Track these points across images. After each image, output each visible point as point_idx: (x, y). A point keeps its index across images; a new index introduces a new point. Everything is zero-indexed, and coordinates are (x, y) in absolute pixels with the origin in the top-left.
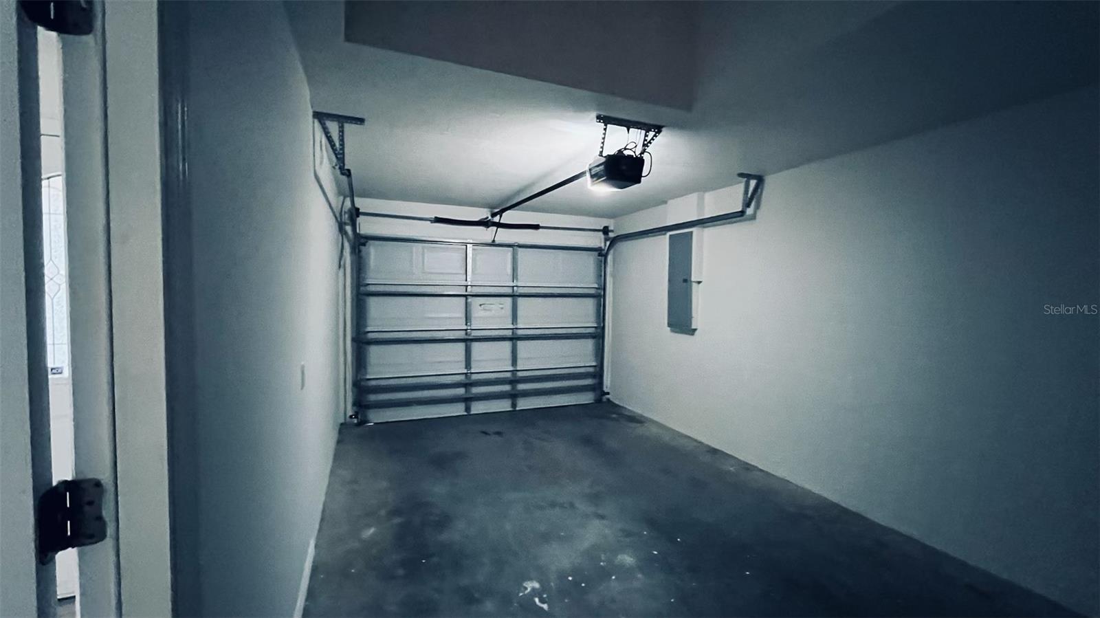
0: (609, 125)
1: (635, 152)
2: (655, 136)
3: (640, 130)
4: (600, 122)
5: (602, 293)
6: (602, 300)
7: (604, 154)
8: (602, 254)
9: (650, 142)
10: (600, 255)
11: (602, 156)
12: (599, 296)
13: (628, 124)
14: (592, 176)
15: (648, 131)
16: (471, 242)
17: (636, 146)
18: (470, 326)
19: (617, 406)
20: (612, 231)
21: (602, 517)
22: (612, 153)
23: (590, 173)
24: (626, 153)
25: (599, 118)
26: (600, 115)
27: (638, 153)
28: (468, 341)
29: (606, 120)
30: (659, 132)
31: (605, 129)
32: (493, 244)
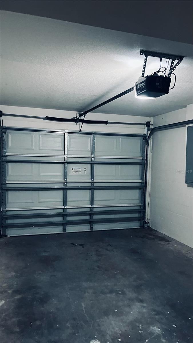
0: (148, 57)
1: (165, 74)
2: (178, 63)
3: (168, 59)
4: (142, 54)
5: (145, 162)
6: (145, 166)
7: (145, 76)
8: (145, 139)
9: (175, 67)
10: (144, 139)
11: (144, 76)
12: (143, 164)
13: (161, 56)
14: (137, 90)
15: (173, 60)
16: (67, 131)
17: (166, 70)
18: (67, 180)
19: (154, 230)
20: (152, 125)
21: (141, 301)
22: (150, 74)
23: (136, 88)
24: (159, 74)
25: (142, 52)
26: (143, 50)
27: (167, 74)
28: (65, 189)
29: (146, 53)
30: (181, 60)
31: (146, 59)
32: (80, 133)
